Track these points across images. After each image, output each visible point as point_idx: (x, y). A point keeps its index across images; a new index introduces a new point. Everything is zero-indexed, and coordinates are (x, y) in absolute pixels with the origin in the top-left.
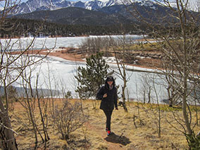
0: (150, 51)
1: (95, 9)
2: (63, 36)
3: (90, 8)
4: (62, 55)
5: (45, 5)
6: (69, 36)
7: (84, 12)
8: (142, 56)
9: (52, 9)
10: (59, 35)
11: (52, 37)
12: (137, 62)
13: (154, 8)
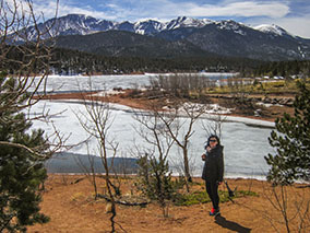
0: (278, 94)
1: (150, 34)
2: (105, 74)
3: (143, 32)
4: (122, 100)
5: (73, 27)
6: (114, 74)
7: (133, 38)
8: (266, 102)
9: (83, 33)
10: (98, 72)
11: (87, 74)
12: (260, 113)
13: (240, 32)
